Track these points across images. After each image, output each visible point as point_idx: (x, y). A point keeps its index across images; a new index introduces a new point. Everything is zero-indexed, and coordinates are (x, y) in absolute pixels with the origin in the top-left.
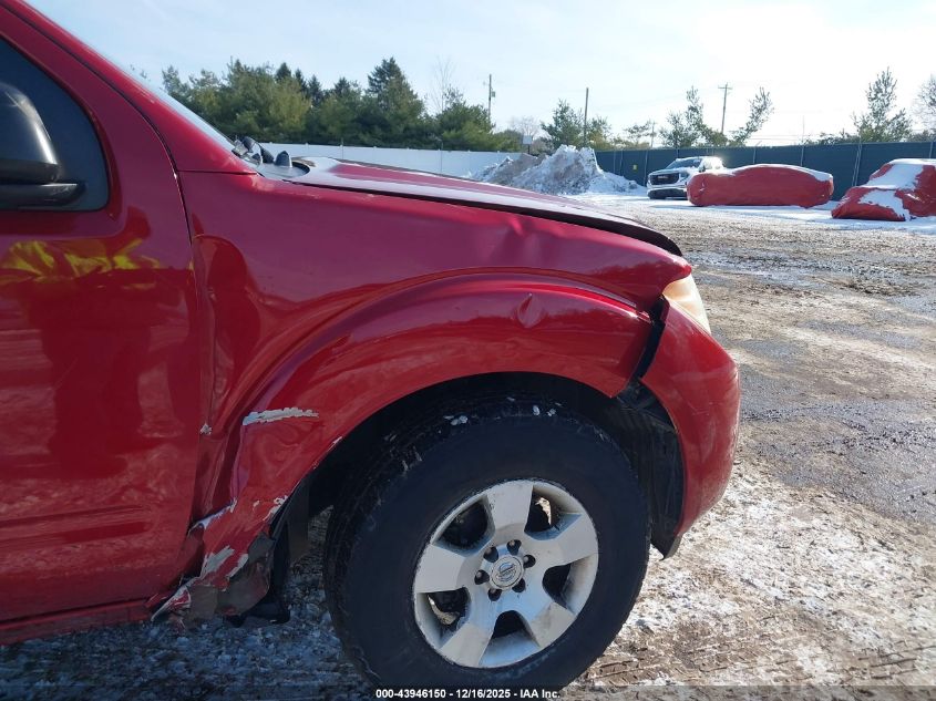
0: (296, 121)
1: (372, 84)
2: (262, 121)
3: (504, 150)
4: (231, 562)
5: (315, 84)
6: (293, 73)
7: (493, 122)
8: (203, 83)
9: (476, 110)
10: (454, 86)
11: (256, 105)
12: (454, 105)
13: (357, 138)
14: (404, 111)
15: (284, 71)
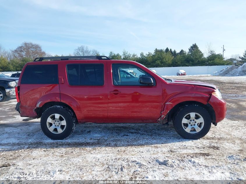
0: (170, 62)
1: (189, 50)
2: (162, 62)
3: (227, 65)
4: (164, 117)
5: (175, 52)
6: (169, 50)
7: (224, 58)
8: (149, 55)
9: (219, 55)
10: (212, 50)
11: (160, 59)
12: (212, 54)
13: (185, 64)
14: (198, 57)
15: (167, 50)
